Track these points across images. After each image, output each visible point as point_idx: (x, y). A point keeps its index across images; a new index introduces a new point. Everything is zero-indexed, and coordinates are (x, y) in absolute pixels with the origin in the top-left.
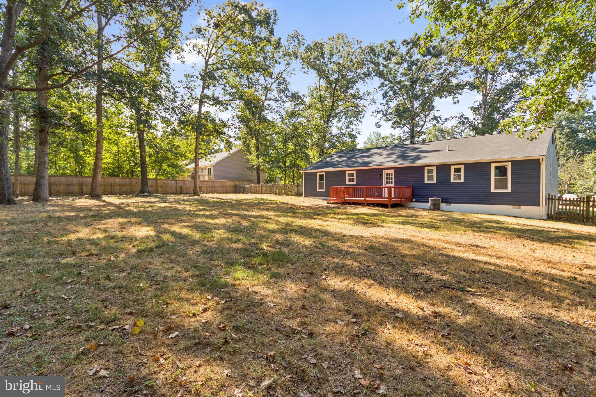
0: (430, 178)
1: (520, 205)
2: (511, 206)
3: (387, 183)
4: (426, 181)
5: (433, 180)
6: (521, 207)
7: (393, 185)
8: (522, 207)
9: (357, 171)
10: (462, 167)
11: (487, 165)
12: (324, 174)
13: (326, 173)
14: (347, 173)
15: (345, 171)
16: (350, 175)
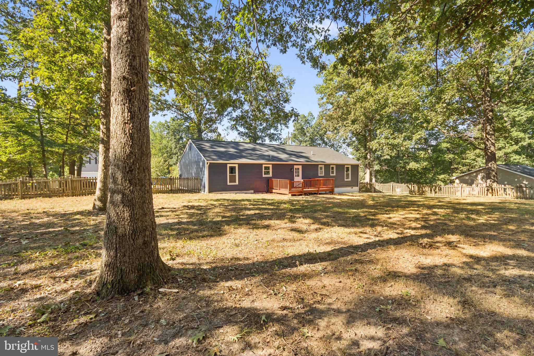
0: (321, 172)
2: (350, 188)
3: (296, 176)
4: (319, 175)
5: (322, 174)
7: (300, 178)
8: (354, 188)
9: (273, 165)
10: (334, 166)
11: (343, 165)
12: (237, 166)
13: (239, 165)
14: (264, 166)
15: (261, 165)
16: (266, 168)
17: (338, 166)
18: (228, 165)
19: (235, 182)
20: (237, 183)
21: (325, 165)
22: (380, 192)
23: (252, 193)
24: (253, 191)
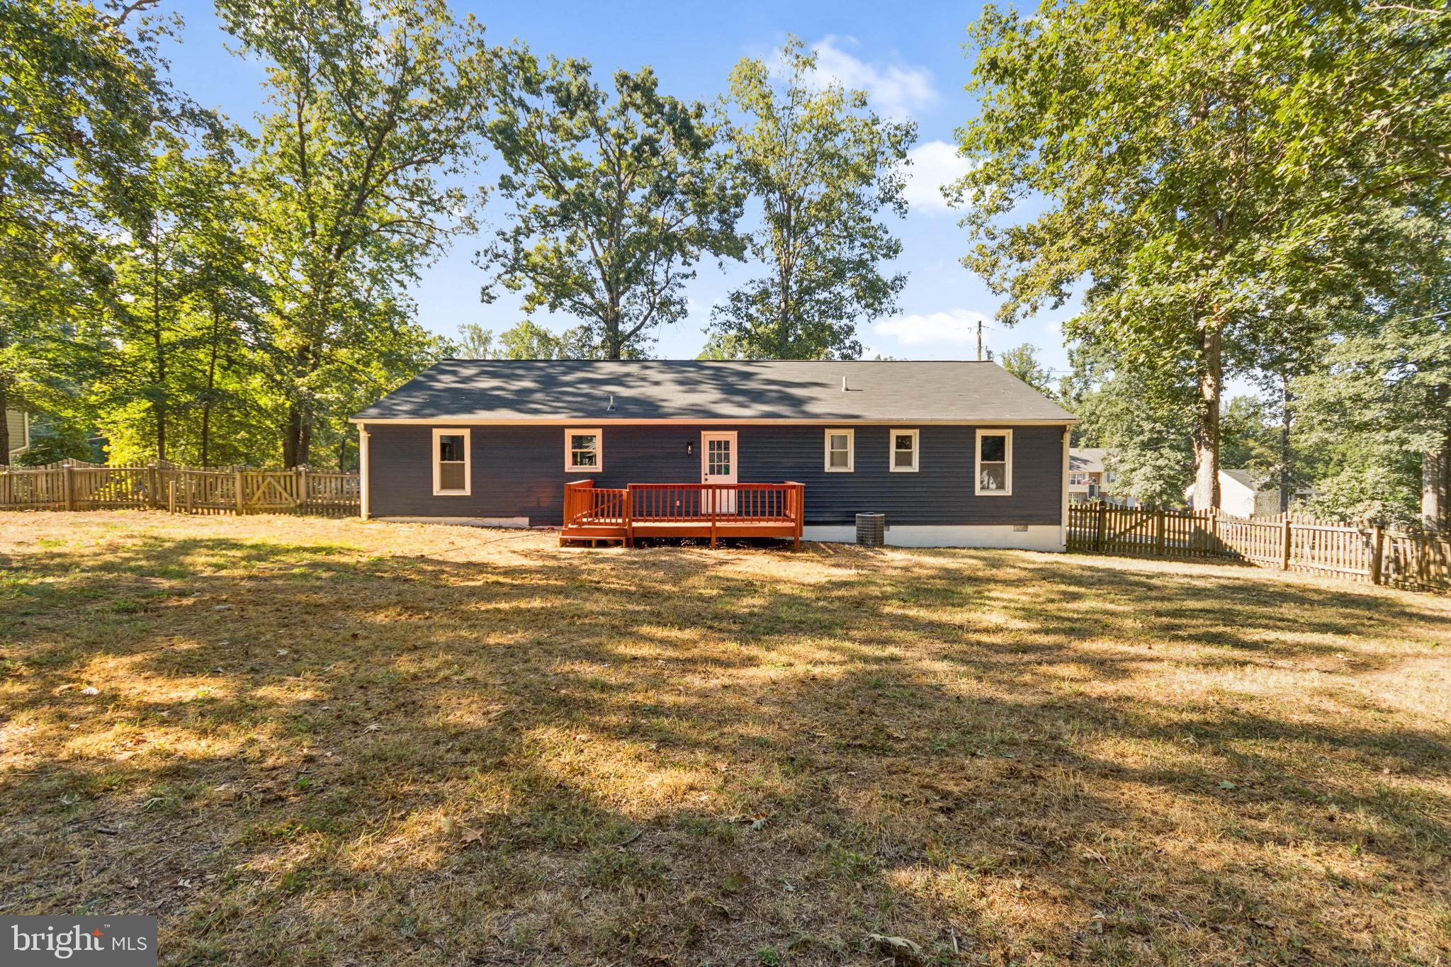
0: (840, 459)
1: (1026, 525)
2: (1011, 528)
3: (712, 472)
4: (828, 468)
5: (845, 464)
6: (1030, 527)
7: (732, 478)
8: (1032, 528)
9: (605, 429)
10: (915, 435)
11: (967, 431)
12: (466, 433)
13: (477, 431)
14: (569, 434)
15: (558, 431)
16: (578, 441)
17: (928, 432)
18: (437, 434)
19: (463, 487)
20: (467, 491)
21: (858, 429)
22: (1236, 558)
23: (520, 529)
24: (525, 521)
